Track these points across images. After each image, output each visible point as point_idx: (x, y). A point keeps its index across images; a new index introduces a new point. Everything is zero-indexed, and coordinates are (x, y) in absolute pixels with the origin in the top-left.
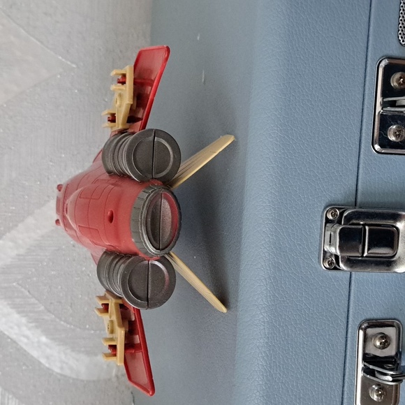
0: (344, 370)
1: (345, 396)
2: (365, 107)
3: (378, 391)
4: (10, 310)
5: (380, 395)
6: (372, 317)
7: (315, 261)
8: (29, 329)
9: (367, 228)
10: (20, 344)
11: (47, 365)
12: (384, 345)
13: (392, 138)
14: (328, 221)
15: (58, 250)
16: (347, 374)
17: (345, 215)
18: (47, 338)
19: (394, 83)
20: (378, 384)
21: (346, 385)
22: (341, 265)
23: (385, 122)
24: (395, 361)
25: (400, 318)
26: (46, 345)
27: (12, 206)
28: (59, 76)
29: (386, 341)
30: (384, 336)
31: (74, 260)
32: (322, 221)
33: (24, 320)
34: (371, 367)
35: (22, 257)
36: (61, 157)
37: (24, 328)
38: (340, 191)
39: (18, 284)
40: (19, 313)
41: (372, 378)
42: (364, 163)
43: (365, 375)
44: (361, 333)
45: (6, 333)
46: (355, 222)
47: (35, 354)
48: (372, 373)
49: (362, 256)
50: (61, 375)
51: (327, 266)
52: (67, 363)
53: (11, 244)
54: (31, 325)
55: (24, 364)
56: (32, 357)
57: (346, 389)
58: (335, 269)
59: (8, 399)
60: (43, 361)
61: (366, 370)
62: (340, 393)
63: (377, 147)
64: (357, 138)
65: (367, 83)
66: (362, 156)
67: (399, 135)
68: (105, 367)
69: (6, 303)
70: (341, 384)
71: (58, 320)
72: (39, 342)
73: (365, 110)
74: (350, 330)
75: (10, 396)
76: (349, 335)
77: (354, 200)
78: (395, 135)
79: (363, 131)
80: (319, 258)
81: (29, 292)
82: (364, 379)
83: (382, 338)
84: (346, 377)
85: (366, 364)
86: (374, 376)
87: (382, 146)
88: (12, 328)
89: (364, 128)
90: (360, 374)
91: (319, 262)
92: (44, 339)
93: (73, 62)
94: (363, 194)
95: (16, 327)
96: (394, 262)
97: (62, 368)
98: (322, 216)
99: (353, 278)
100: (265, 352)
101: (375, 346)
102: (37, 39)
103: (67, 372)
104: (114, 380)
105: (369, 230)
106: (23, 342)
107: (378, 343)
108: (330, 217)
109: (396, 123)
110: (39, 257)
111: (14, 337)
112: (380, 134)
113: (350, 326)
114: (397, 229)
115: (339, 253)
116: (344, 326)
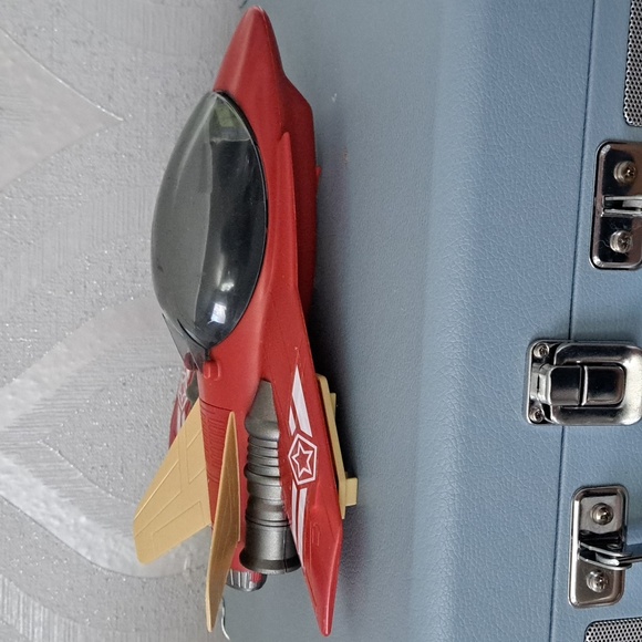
0: (555, 553)
1: (557, 587)
2: (582, 208)
3: (598, 578)
4: (34, 480)
5: (601, 584)
6: (590, 483)
7: (518, 412)
8: (62, 507)
9: (586, 368)
10: (49, 528)
11: (89, 558)
12: (606, 520)
13: (616, 248)
14: (535, 360)
15: (101, 391)
16: (558, 558)
17: (558, 351)
18: (88, 518)
19: (618, 176)
20: (598, 570)
21: (557, 572)
22: (553, 417)
23: (607, 227)
24: (620, 540)
25: (625, 484)
26: (87, 529)
27: (34, 328)
28: (97, 135)
29: (608, 515)
30: (605, 508)
31: (125, 405)
32: (527, 360)
33: (54, 494)
34: (591, 548)
35: (49, 403)
36: (102, 254)
37: (55, 506)
38: (549, 321)
39: (44, 442)
40: (46, 483)
41: (592, 562)
42: (581, 282)
43: (583, 558)
44: (577, 503)
45: (29, 513)
46: (570, 360)
47: (71, 542)
48: (592, 555)
49: (580, 406)
50: (109, 571)
51: (535, 419)
52: (117, 554)
53: (32, 383)
54: (63, 500)
55: (56, 557)
56: (67, 546)
57: (557, 578)
58: (544, 422)
59: (34, 609)
60: (83, 552)
61: (583, 552)
62: (550, 583)
63: (597, 260)
64: (571, 249)
65: (584, 176)
66: (577, 273)
67: (625, 244)
68: (173, 556)
69: (27, 470)
70: (551, 571)
71: (103, 492)
72: (76, 524)
73: (582, 212)
74: (562, 502)
75: (37, 605)
76: (561, 508)
77: (567, 331)
78: (621, 245)
79: (579, 240)
80: (524, 409)
81: (60, 452)
82: (580, 563)
83: (604, 510)
84: (557, 563)
85: (583, 544)
86: (594, 559)
87: (603, 258)
88: (37, 506)
89: (580, 235)
90: (575, 557)
91: (524, 414)
92: (83, 520)
93: (117, 114)
94: (578, 322)
95: (42, 505)
96: (621, 410)
97: (110, 561)
98: (527, 354)
99: (566, 434)
100: (455, 534)
101: (594, 521)
102: (63, 80)
103: (118, 567)
104: (186, 575)
105: (589, 370)
106: (54, 526)
107: (598, 518)
108: (538, 355)
109: (621, 228)
110: (74, 402)
111: (39, 518)
112: (601, 244)
113: (562, 496)
114: (623, 368)
115: (550, 403)
116: (555, 497)
